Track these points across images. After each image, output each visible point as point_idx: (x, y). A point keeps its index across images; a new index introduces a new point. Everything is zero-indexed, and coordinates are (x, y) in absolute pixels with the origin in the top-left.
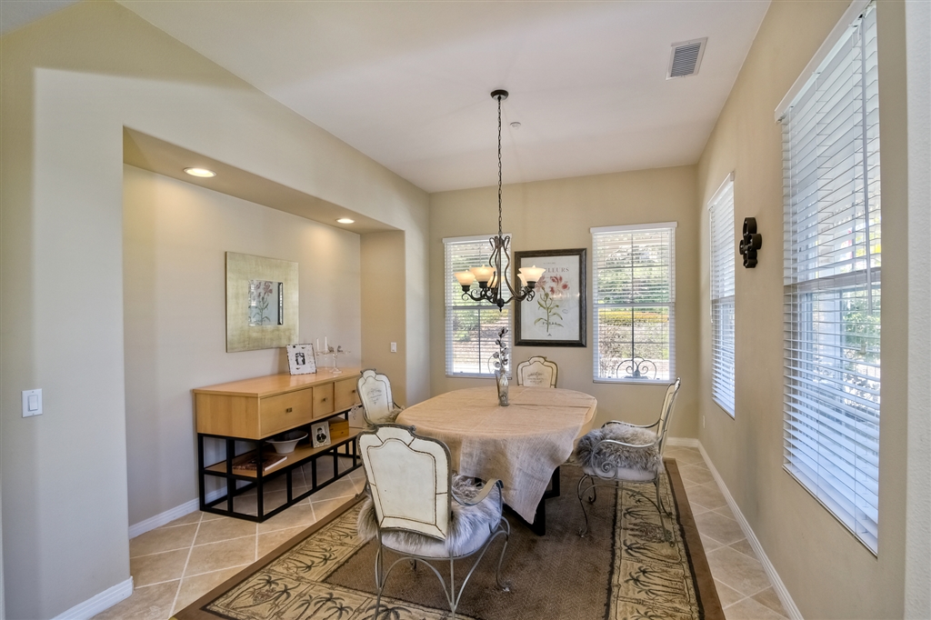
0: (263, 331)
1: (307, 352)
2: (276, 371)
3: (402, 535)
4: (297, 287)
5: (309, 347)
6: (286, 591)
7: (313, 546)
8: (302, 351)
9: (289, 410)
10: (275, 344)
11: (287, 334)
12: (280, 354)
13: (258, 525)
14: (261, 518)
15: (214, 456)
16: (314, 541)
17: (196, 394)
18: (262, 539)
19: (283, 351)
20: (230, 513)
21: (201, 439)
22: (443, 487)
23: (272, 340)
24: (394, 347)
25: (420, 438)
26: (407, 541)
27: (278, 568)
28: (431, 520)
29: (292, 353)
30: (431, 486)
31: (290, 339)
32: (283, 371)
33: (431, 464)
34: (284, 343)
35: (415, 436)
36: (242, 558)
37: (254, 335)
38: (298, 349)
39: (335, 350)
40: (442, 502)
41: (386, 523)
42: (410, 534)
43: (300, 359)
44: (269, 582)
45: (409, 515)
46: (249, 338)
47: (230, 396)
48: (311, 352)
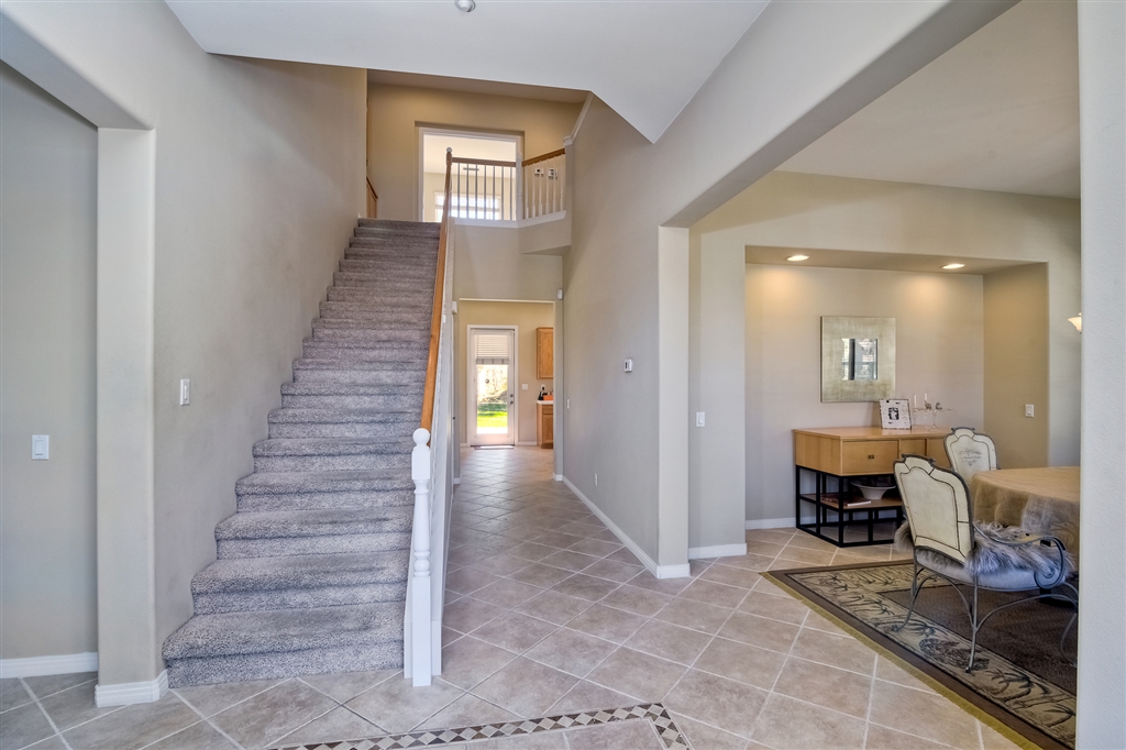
0: (855, 385)
1: (902, 407)
2: (869, 423)
3: (930, 554)
4: (894, 342)
5: (904, 403)
6: (846, 587)
7: (880, 573)
8: (896, 406)
9: (871, 457)
10: (868, 398)
11: (882, 388)
12: (874, 408)
13: (838, 548)
14: (841, 544)
15: (808, 488)
16: (881, 571)
17: (795, 433)
18: (838, 557)
19: (876, 404)
20: (818, 534)
21: (798, 469)
22: (964, 516)
23: (865, 394)
24: (1030, 410)
25: (938, 469)
26: (934, 559)
27: (844, 574)
28: (955, 545)
29: (885, 408)
30: (953, 514)
31: (885, 394)
32: (876, 424)
33: (950, 493)
34: (877, 397)
35: (935, 467)
36: (819, 562)
37: (847, 388)
38: (892, 404)
39: (933, 407)
40: (964, 530)
41: (919, 542)
42: (937, 553)
43: (894, 414)
44: (835, 579)
45: (935, 536)
46: (842, 391)
47: (819, 437)
48: (906, 408)
